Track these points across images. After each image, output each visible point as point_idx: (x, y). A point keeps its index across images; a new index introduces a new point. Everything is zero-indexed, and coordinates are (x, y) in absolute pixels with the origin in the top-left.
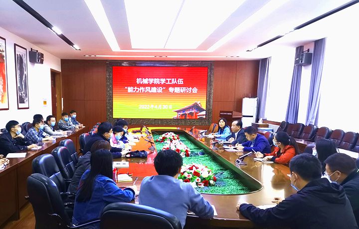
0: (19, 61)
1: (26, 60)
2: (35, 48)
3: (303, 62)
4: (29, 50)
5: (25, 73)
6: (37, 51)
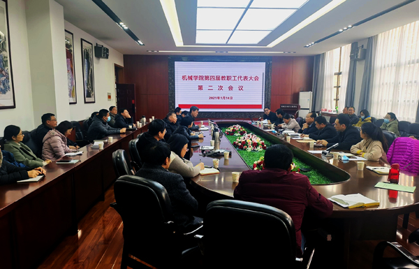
0: (86, 56)
1: (92, 55)
2: (100, 43)
3: (358, 57)
4: (94, 45)
5: (91, 67)
6: (103, 46)
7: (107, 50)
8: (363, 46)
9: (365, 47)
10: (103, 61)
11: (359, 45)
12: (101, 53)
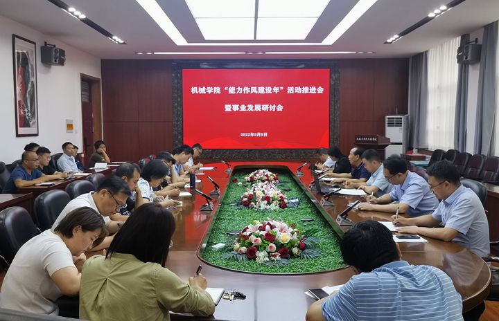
1: (35, 60)
2: (51, 41)
3: (468, 59)
4: (39, 44)
5: (32, 79)
6: (55, 46)
7: (62, 52)
8: (477, 40)
9: (480, 42)
10: (56, 69)
11: (472, 39)
12: (52, 56)
